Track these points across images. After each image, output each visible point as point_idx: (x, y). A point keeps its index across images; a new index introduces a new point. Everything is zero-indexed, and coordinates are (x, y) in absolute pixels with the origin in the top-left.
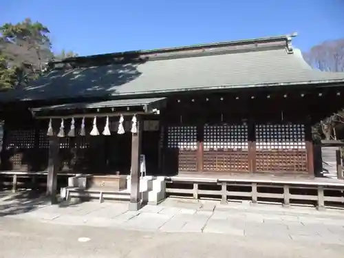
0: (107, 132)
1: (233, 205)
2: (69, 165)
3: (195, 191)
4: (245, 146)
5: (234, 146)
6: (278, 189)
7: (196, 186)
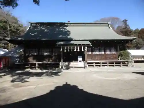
0: (79, 50)
1: (103, 67)
2: (52, 59)
3: (94, 65)
4: (103, 53)
5: (101, 53)
6: (113, 63)
7: (94, 63)
